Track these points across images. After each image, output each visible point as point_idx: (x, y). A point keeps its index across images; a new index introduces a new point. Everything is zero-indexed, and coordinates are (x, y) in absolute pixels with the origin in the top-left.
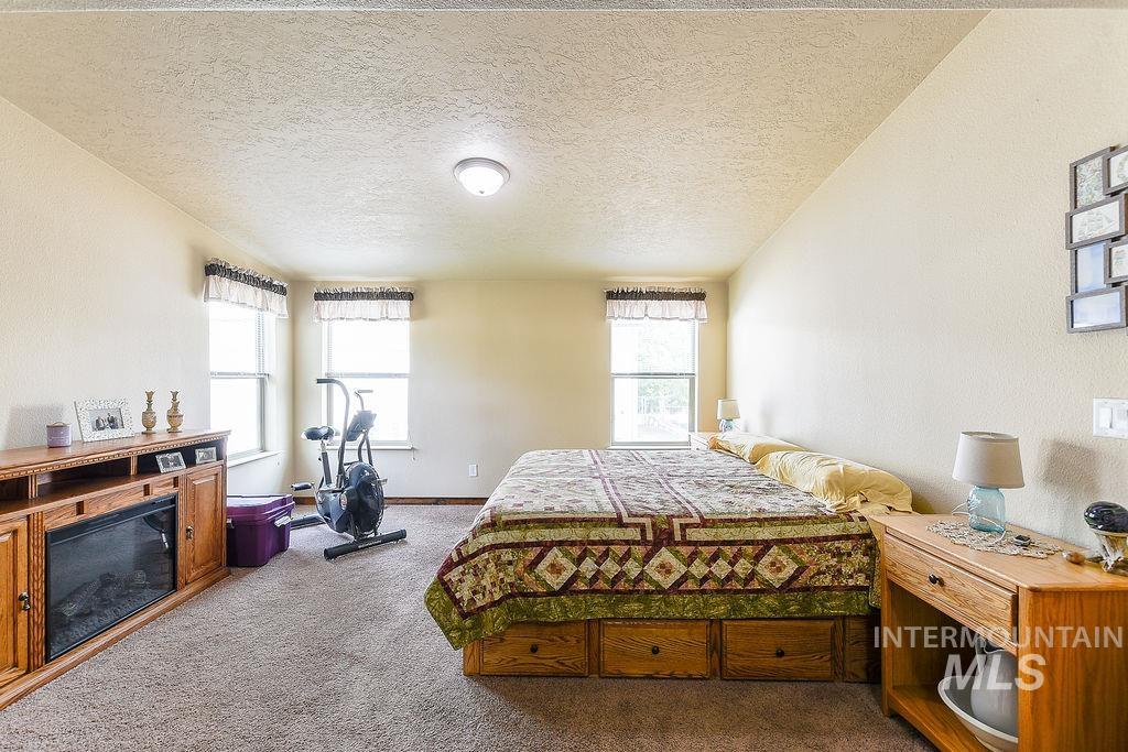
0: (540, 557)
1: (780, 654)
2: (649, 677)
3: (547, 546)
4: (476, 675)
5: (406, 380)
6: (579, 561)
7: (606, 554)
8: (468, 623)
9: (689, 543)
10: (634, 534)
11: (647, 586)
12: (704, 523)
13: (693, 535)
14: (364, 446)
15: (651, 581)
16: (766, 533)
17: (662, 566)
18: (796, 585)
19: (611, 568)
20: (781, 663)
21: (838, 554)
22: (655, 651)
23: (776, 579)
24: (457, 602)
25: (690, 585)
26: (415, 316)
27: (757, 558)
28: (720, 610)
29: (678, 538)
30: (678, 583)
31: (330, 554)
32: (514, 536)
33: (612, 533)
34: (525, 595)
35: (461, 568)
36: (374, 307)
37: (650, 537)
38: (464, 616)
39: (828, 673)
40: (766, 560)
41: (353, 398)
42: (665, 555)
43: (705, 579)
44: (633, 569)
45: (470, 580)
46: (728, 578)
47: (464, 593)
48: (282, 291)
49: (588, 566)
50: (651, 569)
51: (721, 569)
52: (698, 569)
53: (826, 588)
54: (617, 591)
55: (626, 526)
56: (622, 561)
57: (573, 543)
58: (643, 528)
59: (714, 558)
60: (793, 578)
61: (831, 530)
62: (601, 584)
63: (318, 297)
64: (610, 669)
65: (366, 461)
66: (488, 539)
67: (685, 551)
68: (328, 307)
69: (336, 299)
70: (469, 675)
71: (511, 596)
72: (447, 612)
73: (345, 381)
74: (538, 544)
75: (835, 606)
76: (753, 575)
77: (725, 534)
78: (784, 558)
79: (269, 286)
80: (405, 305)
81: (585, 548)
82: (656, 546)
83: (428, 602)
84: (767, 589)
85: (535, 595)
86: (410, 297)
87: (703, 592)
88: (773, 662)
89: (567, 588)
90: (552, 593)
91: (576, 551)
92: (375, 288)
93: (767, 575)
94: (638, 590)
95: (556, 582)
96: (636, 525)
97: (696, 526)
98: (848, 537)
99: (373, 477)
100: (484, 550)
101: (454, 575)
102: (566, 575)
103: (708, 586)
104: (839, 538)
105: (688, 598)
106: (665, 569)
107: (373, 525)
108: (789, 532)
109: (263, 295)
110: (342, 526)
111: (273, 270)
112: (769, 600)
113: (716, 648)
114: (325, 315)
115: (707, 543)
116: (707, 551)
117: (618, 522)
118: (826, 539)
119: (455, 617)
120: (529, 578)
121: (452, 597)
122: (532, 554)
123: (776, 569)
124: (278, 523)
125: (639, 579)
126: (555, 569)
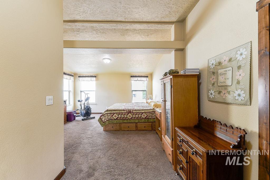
0: (113, 115)
1: (145, 127)
2: (128, 131)
3: (114, 113)
4: (105, 130)
5: (95, 92)
6: (118, 115)
7: (122, 114)
8: (104, 123)
9: (133, 113)
10: (126, 112)
11: (127, 118)
12: (135, 110)
13: (134, 112)
14: (88, 103)
15: (128, 118)
16: (143, 111)
17: (129, 116)
18: (146, 118)
19: (123, 116)
20: (145, 128)
21: (152, 114)
22: (129, 127)
23: (144, 117)
24: (102, 121)
25: (133, 118)
26: (96, 80)
27: (142, 115)
28: (137, 121)
29: (132, 112)
30: (131, 118)
31: (83, 120)
32: (110, 112)
33: (123, 112)
34: (111, 120)
35: (103, 116)
36: (89, 78)
37: (128, 112)
38: (103, 123)
39: (151, 129)
40: (143, 115)
41: (86, 95)
42: (130, 114)
43: (135, 117)
44: (125, 116)
45: (104, 118)
46: (138, 117)
47: (103, 120)
48: (73, 76)
49: (120, 116)
50: (128, 116)
51: (137, 116)
52: (134, 116)
53: (151, 118)
54: (123, 119)
55: (125, 111)
56: (124, 115)
57: (118, 113)
58: (127, 111)
59: (136, 115)
60: (146, 117)
61: (151, 111)
62: (121, 118)
63: (79, 77)
64: (123, 130)
65: (88, 105)
66: (106, 112)
67: (132, 114)
68: (81, 78)
69: (82, 77)
70: (104, 131)
71: (109, 120)
72: (101, 122)
73: (85, 92)
74: (113, 113)
75: (152, 121)
76: (141, 117)
77: (138, 112)
78: (145, 115)
79: (71, 75)
80: (95, 78)
81: (119, 114)
82: (129, 113)
83: (98, 121)
84: (143, 119)
85: (113, 120)
86: (96, 77)
87: (135, 119)
88: (144, 128)
89: (117, 119)
90: (115, 119)
91: (118, 114)
92: (89, 75)
93: (143, 117)
94: (126, 119)
95: (115, 118)
96: (126, 111)
97: (134, 111)
98: (153, 112)
99: (90, 108)
100: (106, 114)
101: (102, 117)
102: (117, 117)
103: (135, 118)
104: (152, 112)
105: (133, 120)
106: (130, 116)
107: (90, 116)
108: (146, 111)
109: (70, 77)
110: (84, 116)
111: (71, 72)
112: (143, 120)
113: (136, 127)
114: (80, 80)
115: (135, 113)
116: (135, 114)
117: (124, 110)
118: (150, 112)
119: (102, 123)
120: (112, 117)
121: (102, 120)
122: (112, 114)
123: (144, 116)
124: (74, 115)
125: (126, 118)
126: (115, 116)
